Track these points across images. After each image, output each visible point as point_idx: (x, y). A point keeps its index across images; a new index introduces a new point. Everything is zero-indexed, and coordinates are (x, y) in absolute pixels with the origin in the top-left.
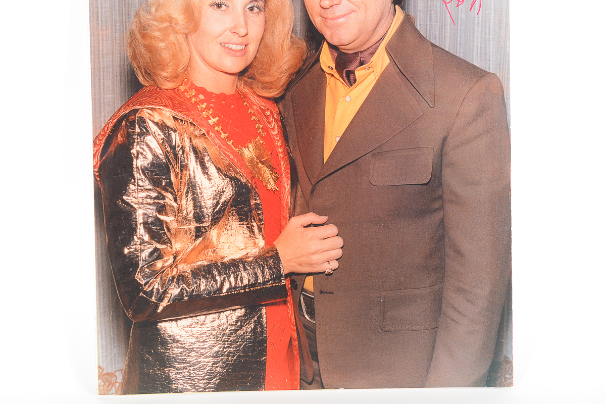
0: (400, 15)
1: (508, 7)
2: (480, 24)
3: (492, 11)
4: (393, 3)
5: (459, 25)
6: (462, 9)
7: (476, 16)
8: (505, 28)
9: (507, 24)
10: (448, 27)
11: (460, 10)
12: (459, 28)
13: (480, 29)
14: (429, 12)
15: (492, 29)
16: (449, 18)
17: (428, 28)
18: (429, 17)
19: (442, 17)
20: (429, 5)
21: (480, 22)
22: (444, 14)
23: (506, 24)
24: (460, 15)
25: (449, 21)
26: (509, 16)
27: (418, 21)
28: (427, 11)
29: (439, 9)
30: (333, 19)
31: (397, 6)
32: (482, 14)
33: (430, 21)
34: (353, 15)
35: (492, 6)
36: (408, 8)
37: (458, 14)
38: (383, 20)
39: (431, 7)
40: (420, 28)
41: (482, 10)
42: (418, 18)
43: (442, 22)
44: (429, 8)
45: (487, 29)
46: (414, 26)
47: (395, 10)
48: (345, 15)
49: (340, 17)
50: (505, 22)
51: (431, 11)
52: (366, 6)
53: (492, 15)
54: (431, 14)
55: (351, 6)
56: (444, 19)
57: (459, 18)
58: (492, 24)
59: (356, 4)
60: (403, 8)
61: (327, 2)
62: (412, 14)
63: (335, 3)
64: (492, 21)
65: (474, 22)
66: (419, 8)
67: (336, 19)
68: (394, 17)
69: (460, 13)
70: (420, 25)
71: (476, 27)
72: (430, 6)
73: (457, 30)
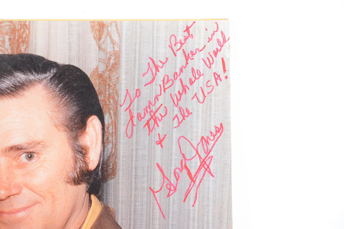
0: (96, 207)
1: (230, 198)
2: (196, 218)
3: (211, 203)
4: (87, 192)
5: (170, 219)
6: (174, 200)
7: (192, 208)
8: (227, 223)
9: (230, 218)
10: (157, 222)
11: (171, 201)
12: (170, 223)
13: (196, 224)
14: (133, 203)
15: (210, 224)
16: (157, 211)
17: (132, 223)
18: (133, 210)
19: (150, 209)
20: (133, 195)
21: (196, 215)
22: (151, 205)
23: (227, 218)
24: (171, 207)
25: (158, 215)
26: (231, 208)
27: (120, 215)
28: (131, 202)
29: (145, 200)
30: (10, 213)
31: (93, 197)
32: (199, 205)
33: (135, 214)
34: (36, 208)
35: (211, 196)
36: (107, 199)
37: (169, 205)
38: (75, 214)
39: (135, 197)
40: (122, 223)
41: (199, 201)
42: (120, 210)
43: (149, 215)
44: (133, 199)
45: (205, 225)
46: (115, 221)
47: (90, 201)
48: (25, 209)
49: (19, 211)
50: (226, 216)
51: (135, 201)
52: (53, 196)
53: (211, 208)
54: (135, 206)
55: (34, 196)
56: (151, 212)
57: (171, 211)
58: (211, 218)
59: (41, 193)
60: (100, 198)
61: (3, 192)
62: (111, 206)
63: (14, 192)
64: (211, 214)
65: (189, 216)
66: (120, 199)
67: (14, 213)
68: (89, 209)
69: (171, 204)
70: (122, 219)
71: (191, 222)
72: (135, 195)
73: (168, 225)
